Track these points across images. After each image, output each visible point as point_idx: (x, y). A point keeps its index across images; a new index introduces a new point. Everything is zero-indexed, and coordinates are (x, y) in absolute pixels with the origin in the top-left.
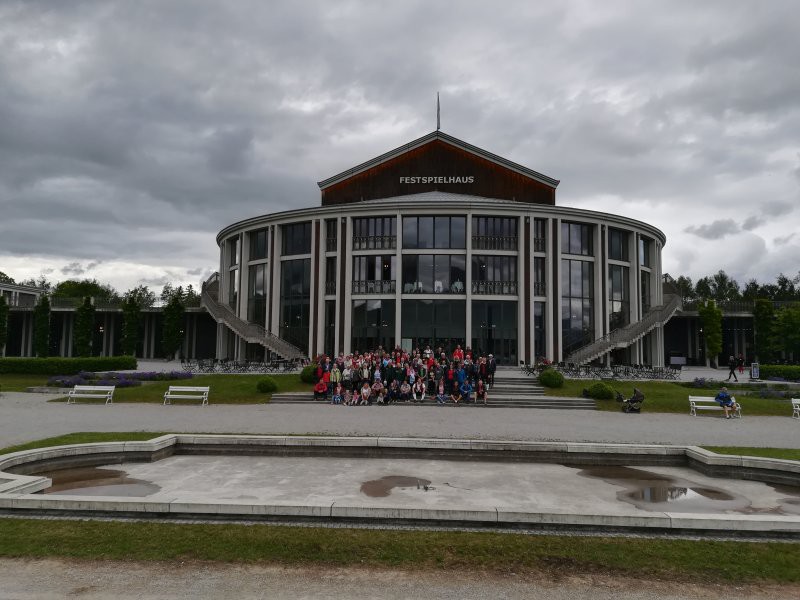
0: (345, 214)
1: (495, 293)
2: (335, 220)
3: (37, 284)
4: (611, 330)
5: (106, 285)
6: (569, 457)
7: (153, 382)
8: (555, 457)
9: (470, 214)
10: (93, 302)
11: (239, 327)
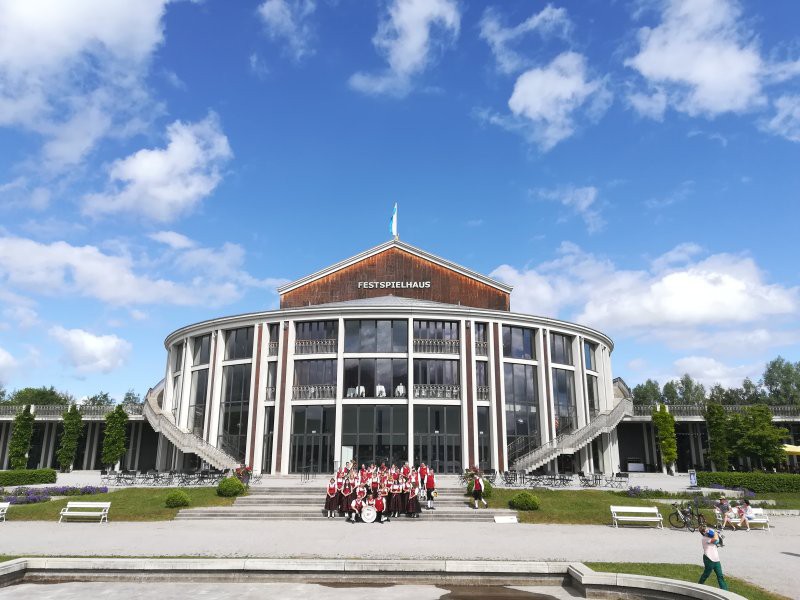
0: (288, 318)
1: (437, 398)
2: (278, 324)
4: (557, 434)
6: (448, 577)
7: (63, 497)
8: (434, 577)
9: (411, 318)
10: (32, 411)
11: (177, 436)
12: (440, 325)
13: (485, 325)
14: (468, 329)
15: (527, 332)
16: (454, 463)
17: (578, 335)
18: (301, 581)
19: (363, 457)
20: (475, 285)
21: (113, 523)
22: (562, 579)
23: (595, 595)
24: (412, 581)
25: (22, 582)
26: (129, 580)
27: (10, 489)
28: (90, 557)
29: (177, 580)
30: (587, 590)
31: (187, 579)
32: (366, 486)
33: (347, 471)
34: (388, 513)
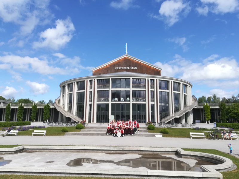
0: (95, 78)
1: (139, 101)
2: (92, 80)
4: (175, 112)
6: (142, 152)
7: (33, 129)
8: (138, 152)
9: (131, 78)
10: (23, 105)
11: (64, 112)
12: (140, 80)
13: (153, 80)
14: (148, 81)
15: (166, 82)
16: (143, 120)
17: (182, 83)
18: (100, 152)
19: (117, 118)
20: (151, 68)
21: (47, 136)
22: (175, 153)
23: (185, 158)
24: (132, 153)
25: (23, 152)
26: (52, 152)
27: (18, 127)
28: (41, 145)
29: (66, 152)
30: (182, 156)
31: (68, 152)
32: (118, 126)
33: (113, 122)
34: (124, 134)
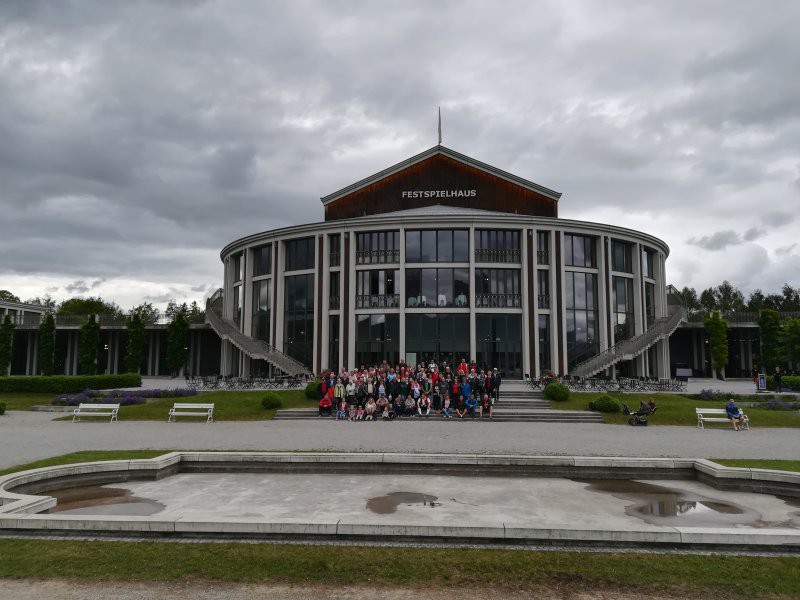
0: (349, 229)
1: (498, 306)
2: (339, 235)
3: (42, 303)
4: (616, 341)
5: (110, 302)
6: (576, 471)
8: (562, 471)
9: (472, 227)
10: (97, 319)
11: (243, 343)
12: (501, 233)
13: (547, 233)
14: (530, 237)
15: (588, 241)
17: (638, 242)
